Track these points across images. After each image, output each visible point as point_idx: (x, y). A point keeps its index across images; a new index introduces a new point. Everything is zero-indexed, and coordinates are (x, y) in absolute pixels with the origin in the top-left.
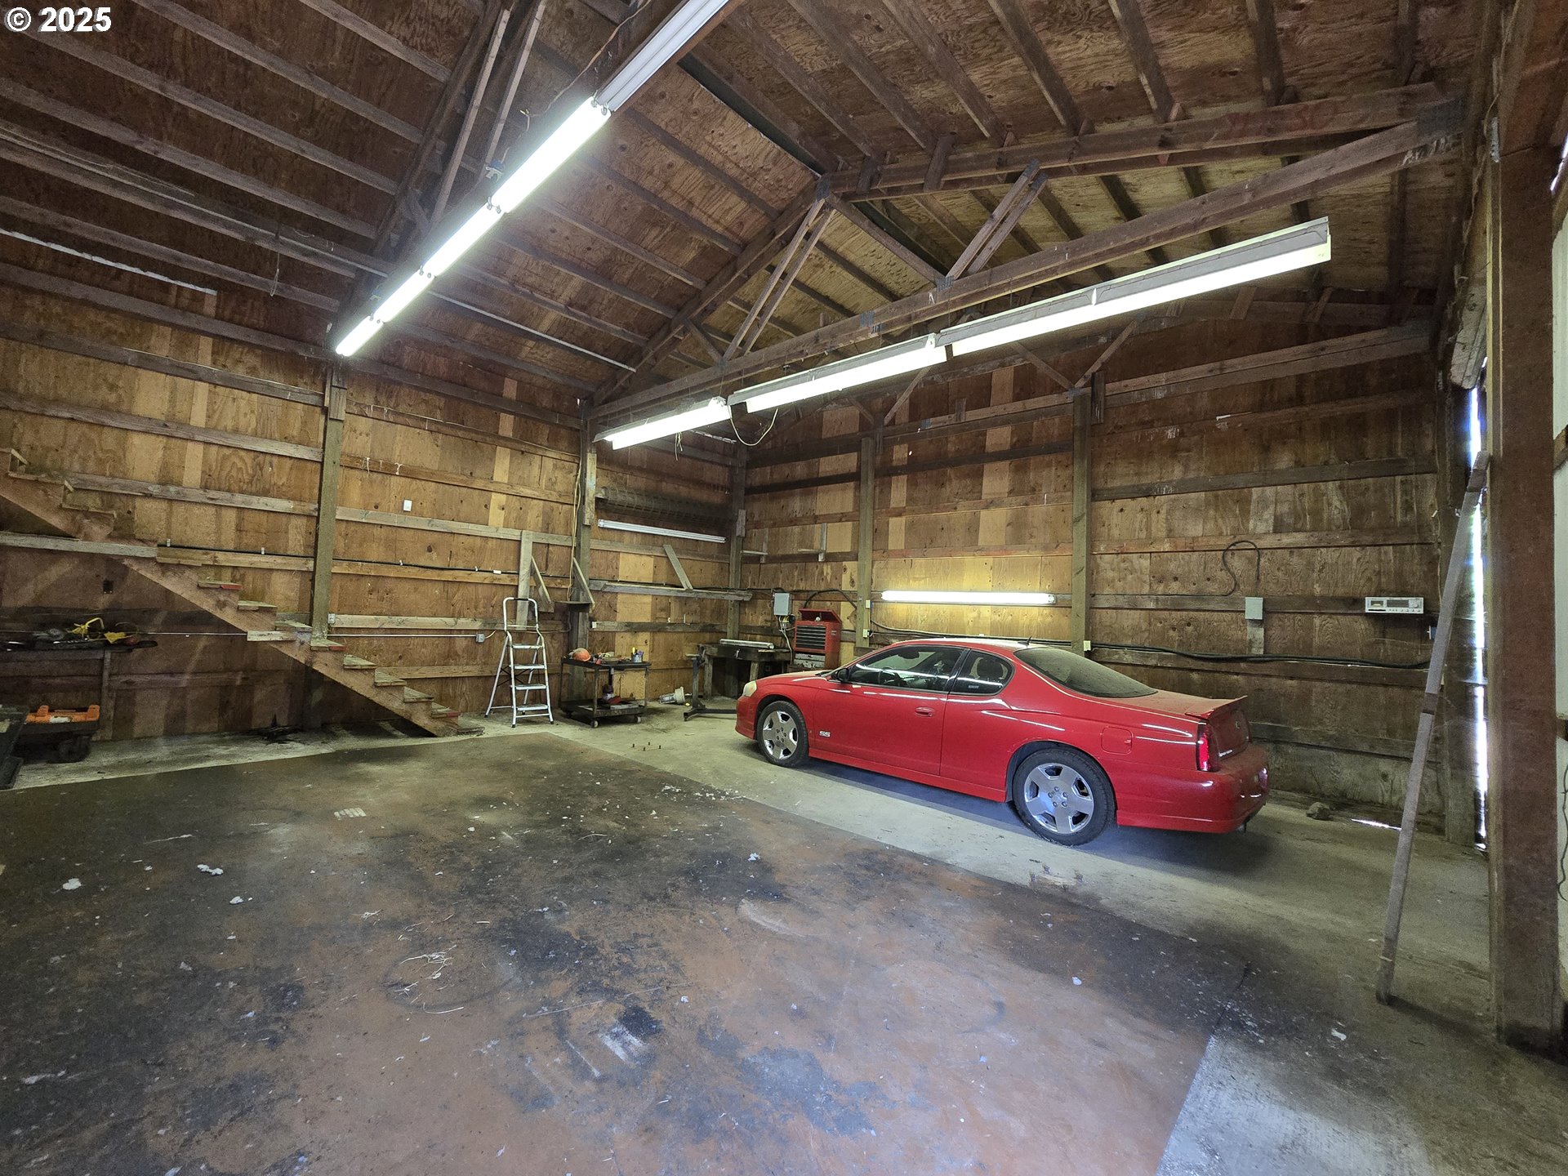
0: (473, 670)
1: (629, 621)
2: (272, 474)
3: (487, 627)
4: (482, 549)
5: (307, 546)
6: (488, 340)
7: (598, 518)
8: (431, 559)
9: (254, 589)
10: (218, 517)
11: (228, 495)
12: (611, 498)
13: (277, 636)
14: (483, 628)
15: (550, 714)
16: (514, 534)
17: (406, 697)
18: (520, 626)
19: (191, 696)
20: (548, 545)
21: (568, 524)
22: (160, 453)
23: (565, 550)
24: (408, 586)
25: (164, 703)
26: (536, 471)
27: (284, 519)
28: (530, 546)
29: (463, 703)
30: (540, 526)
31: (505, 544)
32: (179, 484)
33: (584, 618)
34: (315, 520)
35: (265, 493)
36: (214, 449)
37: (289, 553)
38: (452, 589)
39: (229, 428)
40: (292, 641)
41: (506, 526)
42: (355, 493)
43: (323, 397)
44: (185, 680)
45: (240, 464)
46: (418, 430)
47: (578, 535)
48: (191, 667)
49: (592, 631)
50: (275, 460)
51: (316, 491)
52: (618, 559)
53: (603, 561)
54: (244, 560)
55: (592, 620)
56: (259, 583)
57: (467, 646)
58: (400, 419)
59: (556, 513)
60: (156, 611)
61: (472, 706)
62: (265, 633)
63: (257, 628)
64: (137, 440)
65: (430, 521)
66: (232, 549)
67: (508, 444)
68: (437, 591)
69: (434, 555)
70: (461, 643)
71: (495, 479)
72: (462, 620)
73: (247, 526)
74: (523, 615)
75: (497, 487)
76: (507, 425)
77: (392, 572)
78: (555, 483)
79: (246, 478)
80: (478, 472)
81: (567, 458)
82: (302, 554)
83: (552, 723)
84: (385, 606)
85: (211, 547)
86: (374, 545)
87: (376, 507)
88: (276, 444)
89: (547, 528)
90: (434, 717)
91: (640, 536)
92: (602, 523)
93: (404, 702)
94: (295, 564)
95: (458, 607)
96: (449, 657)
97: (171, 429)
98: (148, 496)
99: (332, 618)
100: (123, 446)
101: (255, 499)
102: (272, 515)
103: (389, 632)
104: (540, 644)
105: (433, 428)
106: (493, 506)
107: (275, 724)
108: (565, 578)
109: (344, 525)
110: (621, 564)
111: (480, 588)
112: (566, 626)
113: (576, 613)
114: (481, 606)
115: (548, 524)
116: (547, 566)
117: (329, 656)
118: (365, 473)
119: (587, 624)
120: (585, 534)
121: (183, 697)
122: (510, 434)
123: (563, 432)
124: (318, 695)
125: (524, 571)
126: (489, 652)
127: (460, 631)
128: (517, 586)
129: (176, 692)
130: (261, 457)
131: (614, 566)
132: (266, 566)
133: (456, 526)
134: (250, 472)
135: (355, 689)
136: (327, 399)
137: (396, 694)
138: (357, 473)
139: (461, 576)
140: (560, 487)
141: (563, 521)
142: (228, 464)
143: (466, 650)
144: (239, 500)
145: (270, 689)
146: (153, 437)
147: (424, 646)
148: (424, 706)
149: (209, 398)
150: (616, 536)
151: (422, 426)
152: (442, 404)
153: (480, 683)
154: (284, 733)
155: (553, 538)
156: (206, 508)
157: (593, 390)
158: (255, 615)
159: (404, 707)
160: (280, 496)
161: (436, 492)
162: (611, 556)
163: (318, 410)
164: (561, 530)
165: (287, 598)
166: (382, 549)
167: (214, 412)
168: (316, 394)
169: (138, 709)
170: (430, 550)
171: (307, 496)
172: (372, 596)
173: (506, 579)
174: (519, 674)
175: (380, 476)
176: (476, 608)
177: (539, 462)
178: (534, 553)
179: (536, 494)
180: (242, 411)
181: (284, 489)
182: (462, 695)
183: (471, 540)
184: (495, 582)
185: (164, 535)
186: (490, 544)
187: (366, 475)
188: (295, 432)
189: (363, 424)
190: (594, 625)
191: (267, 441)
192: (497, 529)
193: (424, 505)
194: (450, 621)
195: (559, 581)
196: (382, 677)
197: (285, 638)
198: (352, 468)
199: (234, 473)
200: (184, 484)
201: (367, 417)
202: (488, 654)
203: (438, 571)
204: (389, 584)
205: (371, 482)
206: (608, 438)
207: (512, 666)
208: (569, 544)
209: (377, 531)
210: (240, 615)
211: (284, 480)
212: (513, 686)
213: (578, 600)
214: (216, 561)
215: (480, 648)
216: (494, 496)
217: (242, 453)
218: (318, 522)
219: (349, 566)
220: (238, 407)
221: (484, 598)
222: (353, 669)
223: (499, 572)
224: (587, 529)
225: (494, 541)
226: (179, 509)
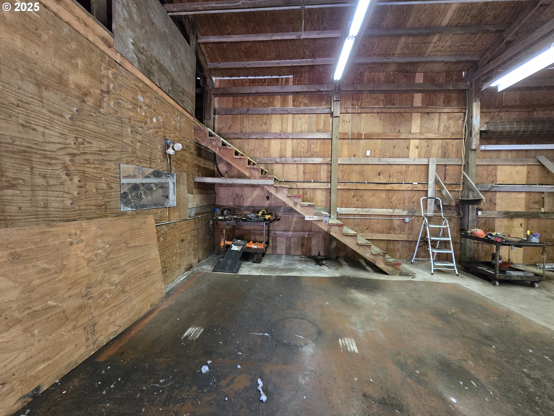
0: (403, 237)
1: (507, 210)
2: (314, 148)
3: (411, 214)
4: (406, 172)
5: (328, 177)
6: (408, 48)
7: (480, 145)
8: (380, 179)
9: (310, 197)
10: (297, 168)
11: (299, 159)
12: (492, 128)
13: (316, 218)
14: (408, 214)
15: (456, 269)
16: (425, 161)
17: (373, 252)
18: (430, 214)
19: (293, 240)
20: (446, 165)
21: (458, 151)
22: (279, 146)
23: (457, 167)
24: (369, 193)
25: (285, 242)
26: (436, 122)
27: (319, 166)
28: (435, 167)
29: (398, 254)
30: (440, 154)
31: (419, 167)
32: (285, 157)
33: (474, 209)
34: (330, 165)
35: (312, 156)
36: (295, 140)
37: (321, 181)
38: (391, 194)
39: (299, 131)
40: (322, 221)
41: (419, 157)
42: (345, 151)
43: (331, 108)
44: (290, 234)
45: (303, 145)
46: (372, 114)
47: (467, 156)
48: (292, 229)
49: (478, 218)
50: (315, 141)
51: (330, 152)
52: (496, 170)
53: (484, 173)
54: (306, 185)
55: (478, 210)
56: (312, 195)
57: (400, 223)
58: (364, 110)
59: (450, 146)
60: (281, 207)
61: (403, 256)
62: (311, 216)
63: (308, 214)
64: (273, 142)
65: (379, 159)
66: (302, 181)
67: (420, 110)
68: (383, 195)
69: (382, 177)
70: (396, 223)
71: (412, 131)
72: (396, 210)
73: (307, 171)
74: (431, 207)
75: (414, 137)
76: (418, 99)
77: (362, 187)
78: (449, 127)
79: (306, 151)
80: (402, 130)
81: (457, 110)
82: (326, 181)
83: (457, 275)
84: (360, 203)
85: (296, 181)
86: (354, 174)
87: (354, 156)
88: (315, 134)
89: (444, 155)
90: (387, 264)
91: (514, 153)
92: (483, 147)
93: (372, 254)
94: (324, 186)
95: (394, 203)
96: (390, 229)
97: (282, 136)
98: (277, 163)
99: (338, 209)
100: (269, 145)
101: (308, 159)
102: (315, 165)
103: (362, 216)
104: (446, 224)
105: (379, 111)
106: (412, 147)
107: (319, 255)
108: (457, 184)
109: (341, 166)
110: (499, 173)
111: (406, 193)
112: (459, 214)
113: (467, 206)
114: (406, 202)
115: (445, 153)
116: (445, 178)
117: (337, 228)
118: (349, 140)
119: (475, 214)
120: (472, 155)
121: (290, 240)
122: (420, 105)
123: (454, 95)
124: (334, 245)
125: (431, 182)
126: (412, 227)
127: (395, 216)
128: (427, 191)
129: (288, 239)
130: (310, 141)
131: (494, 174)
132: (314, 187)
133: (392, 161)
134: (307, 148)
135: (349, 245)
136: (332, 108)
137: (368, 249)
138: (345, 141)
139: (396, 187)
140: (452, 130)
141: (454, 149)
142: (299, 147)
143: (399, 226)
144: (304, 160)
145: (317, 239)
146: (277, 140)
147: (378, 223)
148: (382, 258)
149: (293, 120)
150: (494, 155)
151: (374, 111)
152: (383, 98)
153: (407, 244)
154: (322, 260)
155: (449, 161)
156: (293, 165)
157: (476, 58)
158: (308, 208)
159: (372, 257)
160: (318, 156)
161: (381, 144)
162: (490, 168)
163: (329, 115)
164: (454, 155)
165: (322, 201)
166: (358, 176)
167: (294, 125)
168: (328, 108)
169: (278, 244)
170: (379, 174)
171: (327, 155)
172: (354, 199)
173: (421, 187)
174: (434, 242)
175: (356, 140)
176: (404, 204)
177: (438, 117)
178: (437, 171)
179: (437, 136)
180: (303, 123)
181: (319, 153)
182: (398, 250)
183: (400, 167)
184: (414, 189)
185: (282, 177)
186: (411, 168)
187: (350, 141)
188: (321, 127)
189: (348, 117)
190: (480, 213)
191: (312, 133)
192: (415, 159)
193: (376, 152)
194: (391, 211)
195: (454, 186)
196: (362, 240)
197: (319, 219)
198: (344, 139)
199: (302, 149)
200: (287, 157)
201: (349, 113)
202: (411, 229)
203: (384, 185)
204: (361, 193)
205: (352, 144)
206: (493, 85)
207: (429, 237)
208: (460, 163)
209: (355, 167)
210: (302, 208)
211: (318, 149)
212: (430, 249)
213: (468, 197)
214: (297, 186)
215: (407, 225)
216: (412, 141)
217: (304, 141)
218: (331, 166)
219: (344, 185)
220: (302, 122)
221: (408, 198)
222: (347, 235)
223: (417, 183)
224: (473, 152)
225: (413, 166)
226: (286, 166)
